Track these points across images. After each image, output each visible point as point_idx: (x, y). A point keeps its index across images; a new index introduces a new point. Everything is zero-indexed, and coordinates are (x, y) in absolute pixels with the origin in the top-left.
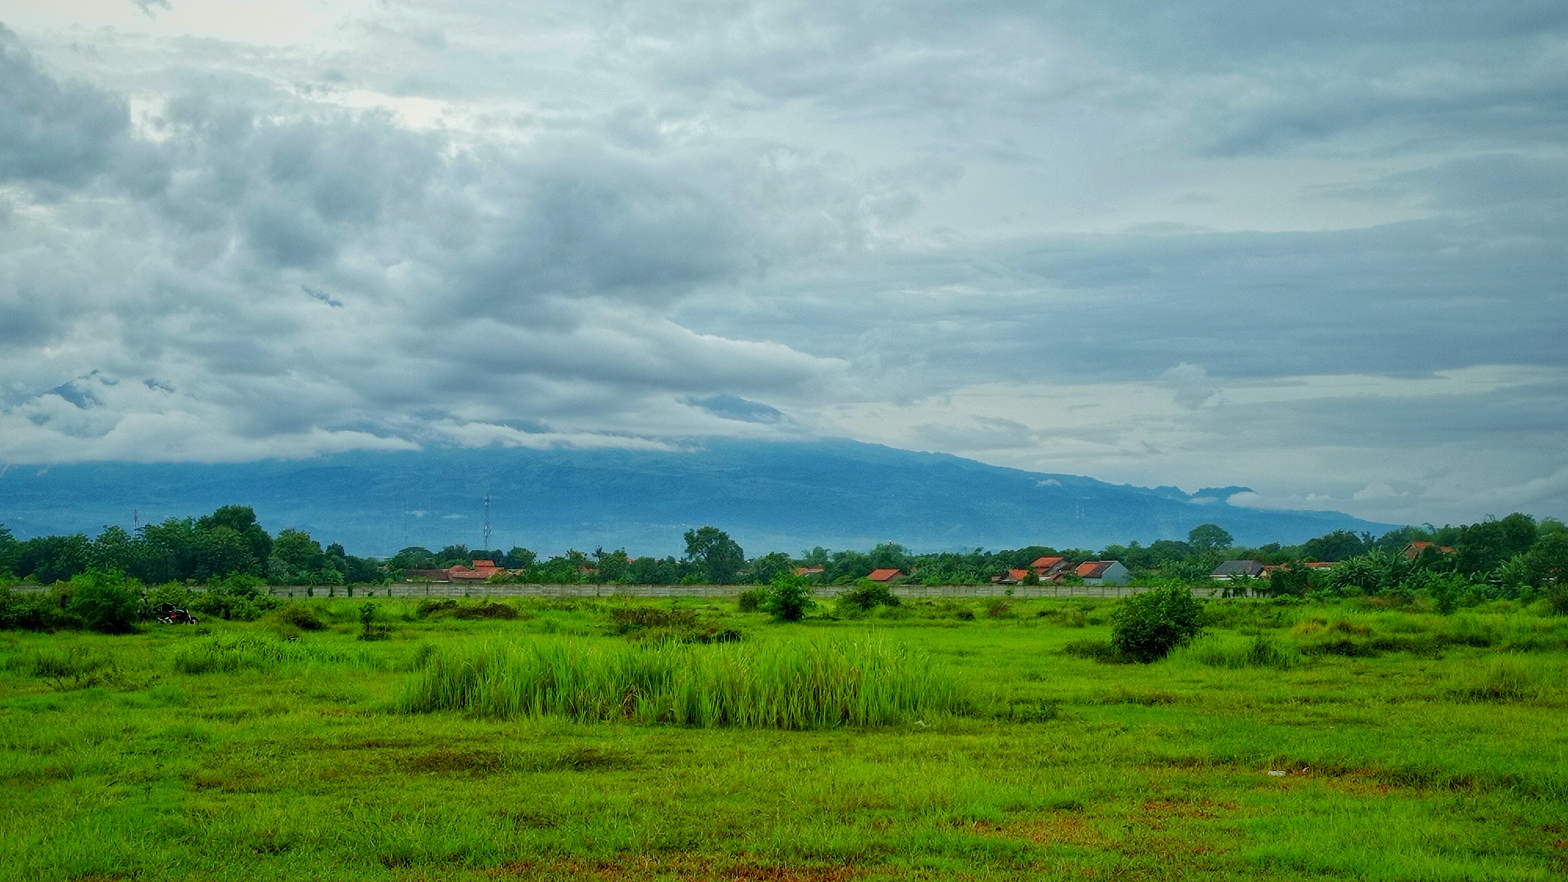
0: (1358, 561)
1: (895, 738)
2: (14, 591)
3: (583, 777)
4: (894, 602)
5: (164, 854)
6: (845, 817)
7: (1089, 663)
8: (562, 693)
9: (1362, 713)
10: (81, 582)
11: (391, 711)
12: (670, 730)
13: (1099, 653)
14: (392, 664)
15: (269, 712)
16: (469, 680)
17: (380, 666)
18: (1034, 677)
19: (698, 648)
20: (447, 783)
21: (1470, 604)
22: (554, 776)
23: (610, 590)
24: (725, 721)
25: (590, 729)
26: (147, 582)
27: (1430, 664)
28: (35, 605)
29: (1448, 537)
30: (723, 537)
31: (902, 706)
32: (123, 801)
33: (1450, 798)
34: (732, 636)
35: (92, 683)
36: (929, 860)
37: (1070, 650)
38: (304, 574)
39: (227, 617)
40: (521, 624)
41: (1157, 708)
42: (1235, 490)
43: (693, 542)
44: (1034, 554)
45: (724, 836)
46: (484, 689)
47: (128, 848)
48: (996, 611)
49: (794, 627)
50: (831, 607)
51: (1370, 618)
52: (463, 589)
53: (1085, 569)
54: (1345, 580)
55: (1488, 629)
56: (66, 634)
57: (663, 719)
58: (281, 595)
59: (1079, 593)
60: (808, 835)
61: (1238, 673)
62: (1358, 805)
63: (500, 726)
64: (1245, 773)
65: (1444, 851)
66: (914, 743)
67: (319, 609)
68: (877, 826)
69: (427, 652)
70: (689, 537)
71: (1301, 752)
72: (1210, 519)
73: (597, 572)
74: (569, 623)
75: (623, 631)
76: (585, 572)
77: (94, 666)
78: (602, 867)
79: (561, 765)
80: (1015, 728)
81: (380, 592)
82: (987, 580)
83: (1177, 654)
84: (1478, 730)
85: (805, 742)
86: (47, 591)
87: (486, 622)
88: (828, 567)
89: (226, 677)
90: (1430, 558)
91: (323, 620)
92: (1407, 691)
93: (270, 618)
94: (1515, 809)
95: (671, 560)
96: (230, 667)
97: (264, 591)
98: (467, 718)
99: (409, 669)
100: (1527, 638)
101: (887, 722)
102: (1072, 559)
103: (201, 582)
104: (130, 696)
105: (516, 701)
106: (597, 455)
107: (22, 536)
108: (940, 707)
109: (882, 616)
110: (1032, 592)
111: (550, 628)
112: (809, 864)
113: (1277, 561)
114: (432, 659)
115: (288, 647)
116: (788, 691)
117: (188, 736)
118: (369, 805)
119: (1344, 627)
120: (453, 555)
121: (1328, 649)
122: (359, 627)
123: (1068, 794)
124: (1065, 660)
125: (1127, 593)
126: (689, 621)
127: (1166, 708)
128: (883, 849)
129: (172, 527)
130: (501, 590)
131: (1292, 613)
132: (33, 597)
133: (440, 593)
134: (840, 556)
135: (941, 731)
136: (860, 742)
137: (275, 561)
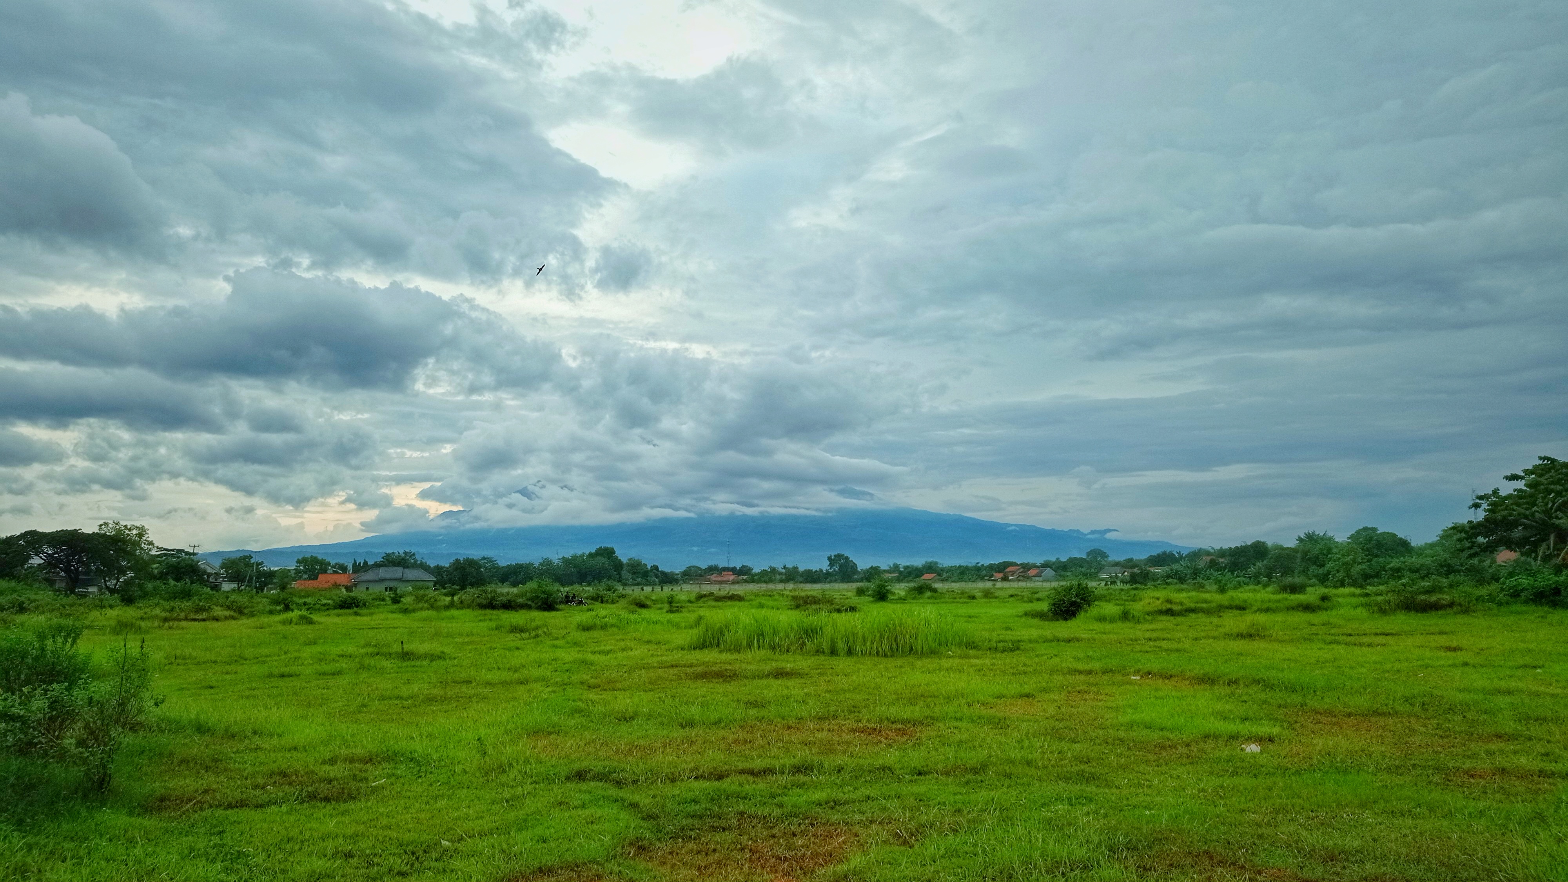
0: (1175, 567)
1: (937, 661)
2: (499, 590)
3: (779, 682)
4: (935, 591)
5: (572, 722)
6: (913, 701)
7: (1036, 621)
8: (767, 639)
9: (1180, 646)
10: (531, 585)
11: (683, 649)
12: (822, 658)
13: (1041, 616)
14: (683, 624)
15: (623, 650)
16: (722, 633)
17: (677, 626)
18: (1008, 629)
19: (835, 615)
20: (711, 685)
21: (1235, 588)
22: (765, 682)
23: (790, 586)
24: (850, 652)
25: (782, 657)
26: (563, 585)
27: (1215, 620)
28: (509, 597)
29: (1222, 553)
30: (847, 558)
31: (940, 644)
32: (553, 695)
33: (1228, 690)
34: (853, 609)
35: (537, 636)
36: (956, 724)
37: (1026, 614)
38: (639, 580)
39: (602, 602)
40: (746, 604)
41: (1072, 644)
42: (1109, 531)
43: (832, 561)
44: (1006, 565)
45: (850, 712)
46: (728, 637)
47: (555, 719)
48: (987, 594)
49: (884, 604)
50: (903, 594)
51: (1182, 596)
52: (717, 587)
53: (1032, 572)
54: (1168, 576)
55: (1245, 601)
56: (523, 611)
57: (819, 652)
58: (628, 591)
59: (1030, 584)
60: (893, 711)
61: (1114, 625)
62: (1179, 694)
63: (736, 656)
64: (1118, 677)
65: (1225, 718)
66: (945, 663)
67: (646, 597)
68: (928, 707)
69: (700, 618)
70: (829, 559)
71: (1148, 667)
72: (1096, 546)
73: (784, 577)
74: (771, 603)
75: (797, 607)
76: (778, 577)
77: (537, 628)
78: (789, 728)
79: (768, 676)
80: (998, 655)
81: (677, 588)
82: (982, 579)
83: (1081, 616)
84: (1241, 654)
85: (891, 663)
86: (515, 590)
87: (729, 603)
88: (901, 573)
89: (602, 633)
90: (1213, 564)
91: (648, 603)
92: (1203, 634)
93: (623, 603)
94: (1263, 696)
95: (821, 570)
96: (604, 627)
97: (620, 588)
98: (720, 652)
99: (691, 627)
100: (1265, 606)
101: (933, 653)
102: (1026, 567)
103: (589, 585)
104: (555, 642)
105: (745, 643)
106: (783, 518)
107: (503, 563)
108: (960, 645)
109: (929, 598)
110: (1006, 584)
111: (761, 606)
112: (894, 726)
113: (1133, 567)
114: (703, 622)
115: (633, 617)
116: (881, 637)
117: (584, 662)
118: (673, 697)
119: (1169, 601)
120: (712, 569)
121: (1161, 612)
122: (666, 607)
123: (1027, 689)
124: (1023, 619)
125: (1055, 584)
126: (831, 602)
127: (1077, 644)
128: (932, 718)
129: (575, 557)
130: (736, 587)
131: (1141, 593)
132: (508, 593)
133: (706, 588)
134: (906, 567)
135: (961, 657)
136: (919, 663)
137: (625, 574)
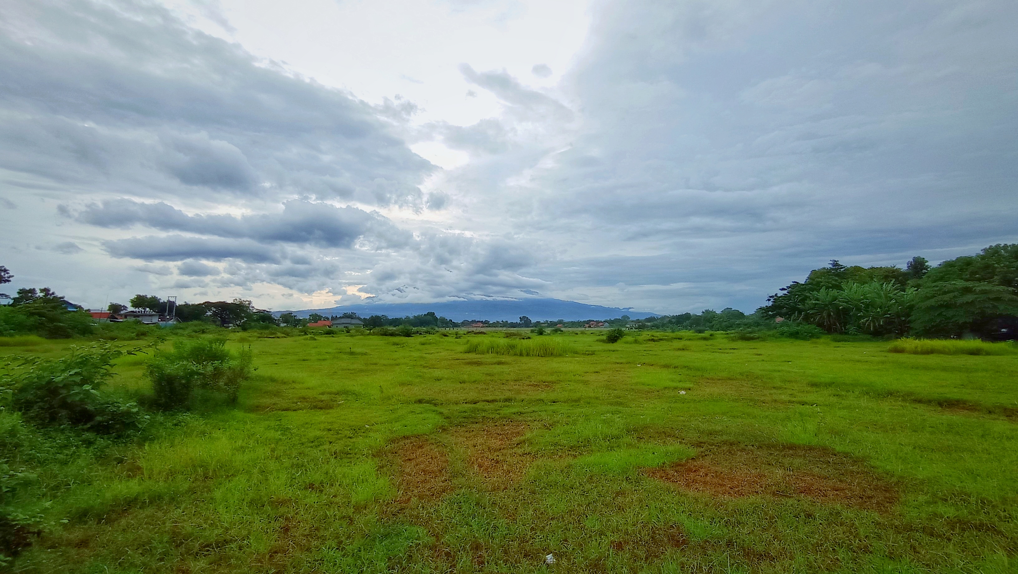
0: (655, 322)
1: (562, 358)
2: (388, 328)
3: (499, 366)
4: (562, 331)
5: (417, 380)
6: (552, 374)
7: (601, 343)
8: (495, 349)
9: (656, 353)
10: (401, 327)
11: (461, 353)
12: (517, 357)
13: (603, 341)
14: (461, 343)
15: (438, 353)
16: (477, 346)
17: (459, 344)
18: (590, 346)
19: (522, 340)
20: (472, 367)
21: (678, 331)
22: (494, 366)
23: (505, 329)
24: (528, 355)
25: (500, 356)
26: (414, 327)
27: (670, 343)
28: (392, 331)
29: (673, 317)
30: (527, 318)
31: (563, 352)
32: (409, 370)
33: (674, 370)
34: (529, 338)
35: (403, 347)
36: (569, 383)
37: (597, 341)
38: (444, 325)
39: (429, 334)
40: (487, 335)
41: (615, 352)
42: (630, 308)
44: (590, 321)
45: (527, 378)
46: (480, 348)
47: (410, 379)
48: (583, 333)
49: (542, 336)
50: (549, 332)
51: (657, 334)
52: (475, 328)
53: (600, 324)
54: (653, 326)
55: (682, 336)
56: (398, 337)
57: (515, 355)
58: (440, 329)
59: (599, 329)
60: (544, 378)
61: (631, 345)
62: (655, 372)
63: (483, 356)
64: (633, 365)
65: (673, 381)
66: (566, 359)
67: (447, 332)
68: (558, 376)
69: (468, 341)
70: (520, 318)
71: (644, 361)
72: (625, 314)
73: (502, 325)
74: (497, 335)
75: (507, 337)
76: (500, 325)
77: (404, 343)
78: (503, 384)
79: (495, 364)
80: (586, 356)
81: (459, 329)
82: (581, 327)
83: (619, 341)
84: (680, 356)
85: (544, 359)
86: (395, 328)
87: (480, 335)
88: (548, 324)
89: (429, 346)
90: (670, 322)
91: (448, 334)
92: (665, 349)
93: (438, 334)
94: (687, 372)
95: (517, 322)
96: (430, 344)
97: (437, 329)
98: (476, 354)
99: (465, 344)
100: (689, 338)
101: (560, 355)
102: (598, 322)
103: (424, 327)
104: (411, 349)
105: (486, 351)
106: (502, 301)
107: (390, 318)
108: (571, 352)
109: (559, 334)
110: (590, 329)
111: (493, 336)
112: (544, 384)
113: (639, 323)
114: (469, 342)
115: (443, 340)
116: (540, 349)
117: (421, 357)
118: (457, 371)
119: (653, 336)
120: (474, 322)
121: (649, 340)
122: (455, 336)
123: (597, 370)
124: (596, 342)
125: (609, 329)
126: (520, 335)
127: (617, 352)
128: (559, 381)
129: (419, 316)
130: (483, 329)
131: (642, 333)
132: (392, 330)
133: (471, 329)
134: (551, 322)
135: (571, 357)
136: (555, 359)
137: (438, 323)
